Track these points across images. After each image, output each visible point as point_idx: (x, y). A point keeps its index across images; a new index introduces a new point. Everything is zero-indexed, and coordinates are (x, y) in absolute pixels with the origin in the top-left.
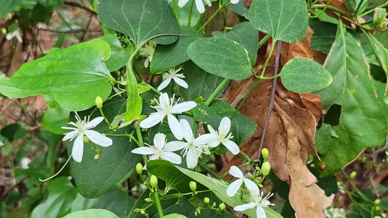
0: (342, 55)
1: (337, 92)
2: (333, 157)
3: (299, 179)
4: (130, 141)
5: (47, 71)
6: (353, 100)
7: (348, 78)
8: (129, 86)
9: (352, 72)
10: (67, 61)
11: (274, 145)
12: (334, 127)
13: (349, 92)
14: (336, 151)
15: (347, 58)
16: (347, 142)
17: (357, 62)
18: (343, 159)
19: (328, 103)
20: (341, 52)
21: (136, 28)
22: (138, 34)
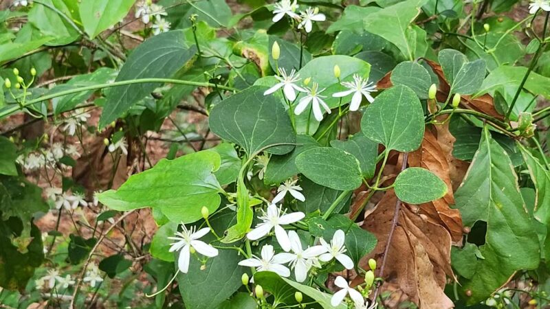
0: (487, 165)
1: (482, 206)
2: (480, 281)
3: (432, 303)
4: (239, 254)
5: (155, 184)
6: (500, 216)
7: (493, 191)
8: (240, 198)
9: (498, 184)
10: (176, 172)
11: (409, 266)
12: (480, 247)
13: (495, 207)
14: (483, 275)
15: (492, 168)
16: (494, 265)
17: (504, 172)
18: (491, 285)
19: (472, 219)
20: (485, 162)
21: (248, 136)
22: (251, 144)
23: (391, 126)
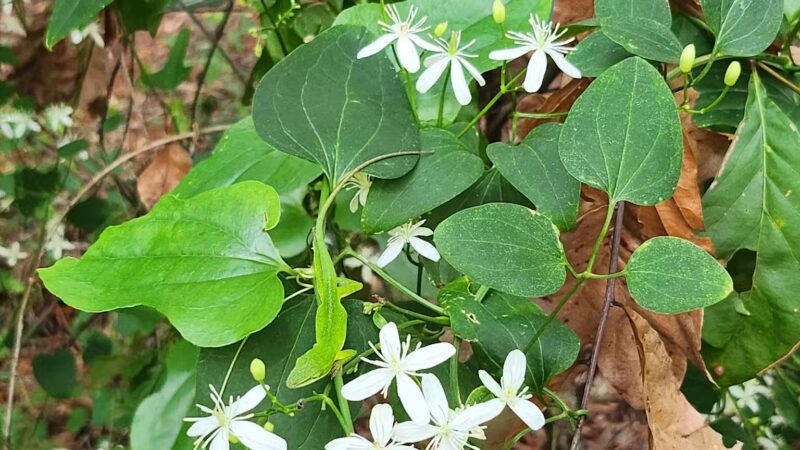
0: (759, 149)
1: (748, 224)
2: (739, 353)
3: (667, 426)
4: (323, 408)
6: (780, 242)
7: (770, 196)
8: (318, 279)
9: (779, 184)
10: (193, 227)
11: (618, 339)
12: (742, 294)
13: (773, 224)
14: (745, 341)
15: (768, 154)
16: (767, 324)
17: (790, 163)
18: (760, 356)
19: (729, 246)
20: (756, 142)
21: (330, 143)
22: (336, 157)
23: (618, 152)
